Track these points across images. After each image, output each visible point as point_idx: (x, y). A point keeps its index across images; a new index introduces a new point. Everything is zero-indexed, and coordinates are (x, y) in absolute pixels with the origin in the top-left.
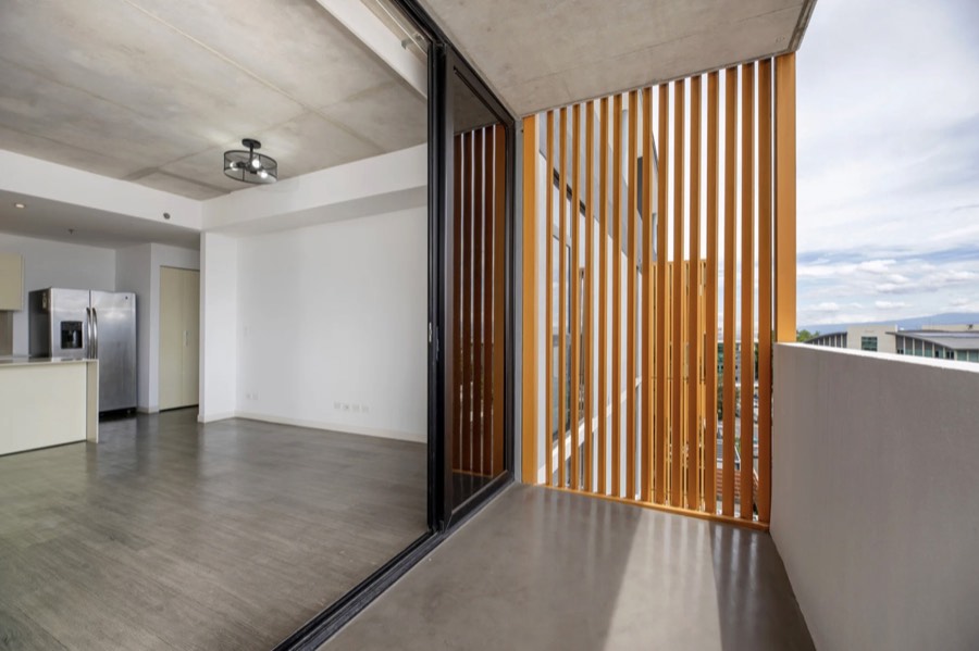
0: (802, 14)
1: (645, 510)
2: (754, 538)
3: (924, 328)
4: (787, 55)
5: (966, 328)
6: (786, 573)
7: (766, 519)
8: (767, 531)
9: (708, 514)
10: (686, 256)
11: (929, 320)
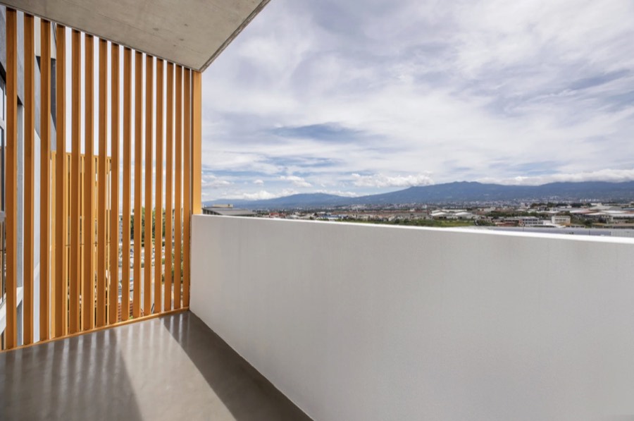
0: (209, 60)
1: (116, 328)
2: (181, 317)
3: (214, 206)
4: (199, 72)
5: (227, 206)
6: (204, 323)
7: (187, 303)
8: (188, 310)
9: (157, 314)
10: (82, 150)
11: (216, 202)
